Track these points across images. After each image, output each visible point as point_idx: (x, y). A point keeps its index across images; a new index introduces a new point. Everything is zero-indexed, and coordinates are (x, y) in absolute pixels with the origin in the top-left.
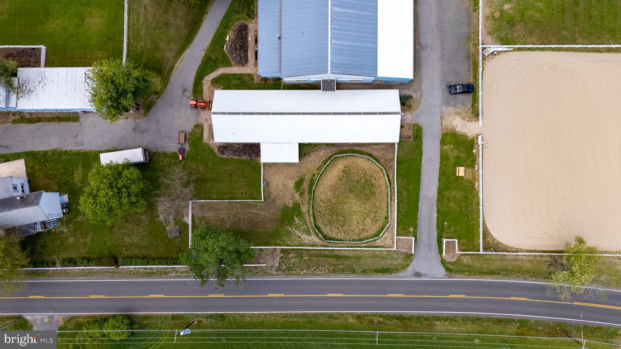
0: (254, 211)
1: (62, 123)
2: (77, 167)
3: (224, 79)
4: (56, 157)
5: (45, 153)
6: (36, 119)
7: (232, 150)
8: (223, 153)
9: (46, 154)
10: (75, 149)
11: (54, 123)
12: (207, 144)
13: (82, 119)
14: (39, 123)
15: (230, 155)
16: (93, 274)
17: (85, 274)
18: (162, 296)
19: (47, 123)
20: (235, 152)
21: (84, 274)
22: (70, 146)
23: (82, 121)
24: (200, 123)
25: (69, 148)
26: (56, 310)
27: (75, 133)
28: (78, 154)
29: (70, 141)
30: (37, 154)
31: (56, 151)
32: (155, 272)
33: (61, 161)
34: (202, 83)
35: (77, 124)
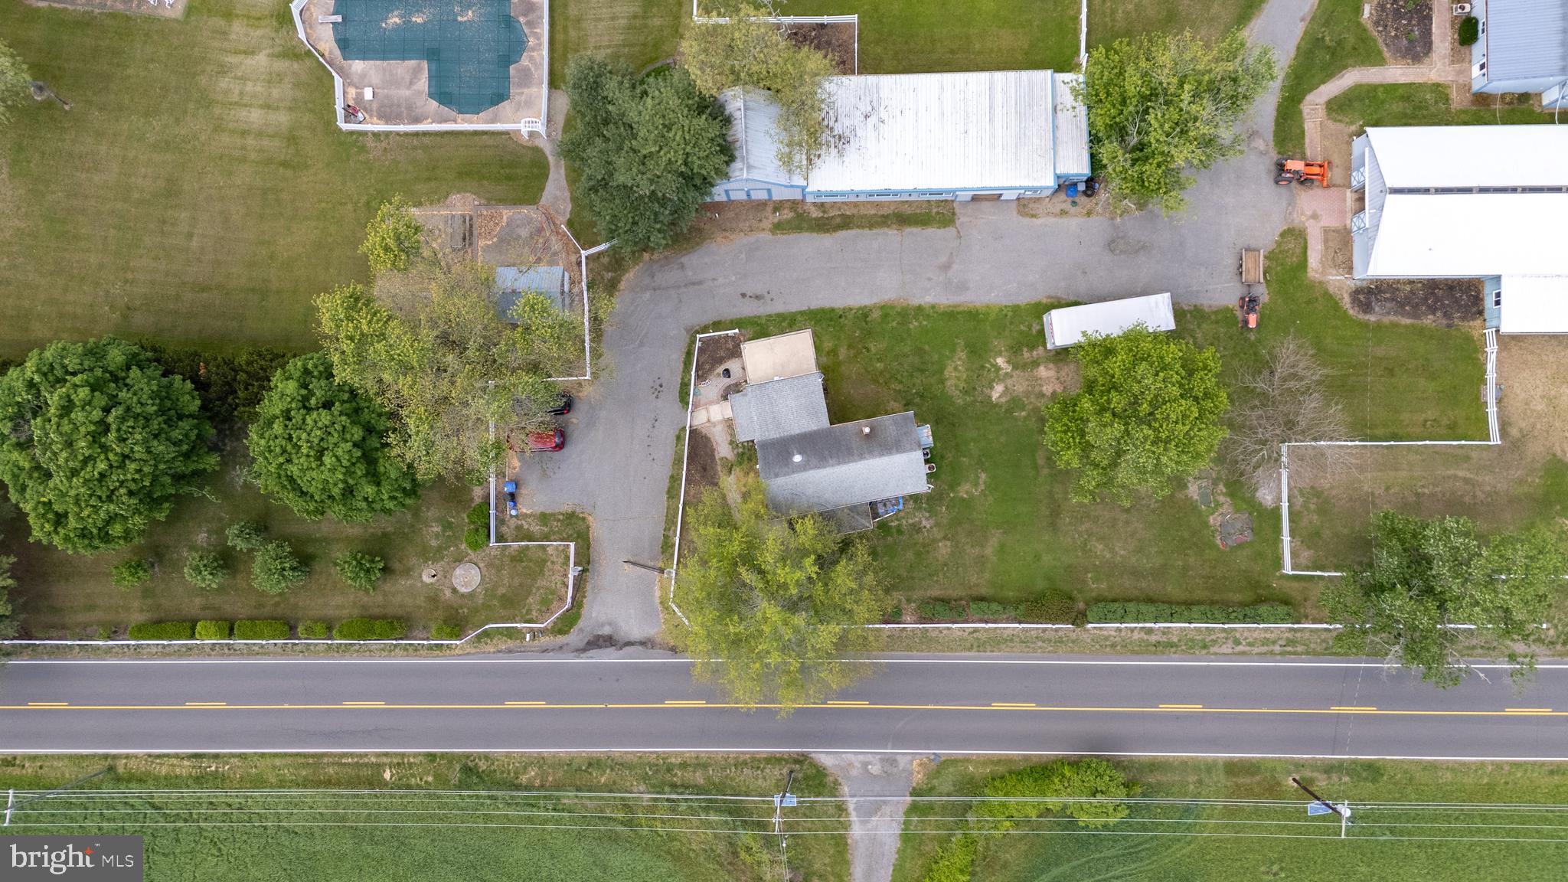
0: (1461, 474)
1: (908, 230)
2: (953, 351)
3: (1362, 99)
4: (894, 324)
5: (864, 314)
6: (838, 220)
7: (1393, 300)
8: (1367, 308)
9: (866, 316)
10: (946, 302)
11: (886, 230)
12: (1320, 282)
13: (962, 219)
14: (844, 232)
15: (1388, 313)
16: (999, 643)
17: (980, 645)
18: (1197, 708)
19: (867, 231)
20: (1402, 305)
21: (975, 644)
22: (931, 294)
23: (963, 223)
24: (1296, 224)
25: (927, 299)
26: (902, 739)
27: (943, 259)
28: (951, 315)
29: (930, 279)
30: (840, 317)
31: (893, 307)
32: (1175, 640)
33: (910, 335)
34: (1300, 112)
35: (950, 231)
